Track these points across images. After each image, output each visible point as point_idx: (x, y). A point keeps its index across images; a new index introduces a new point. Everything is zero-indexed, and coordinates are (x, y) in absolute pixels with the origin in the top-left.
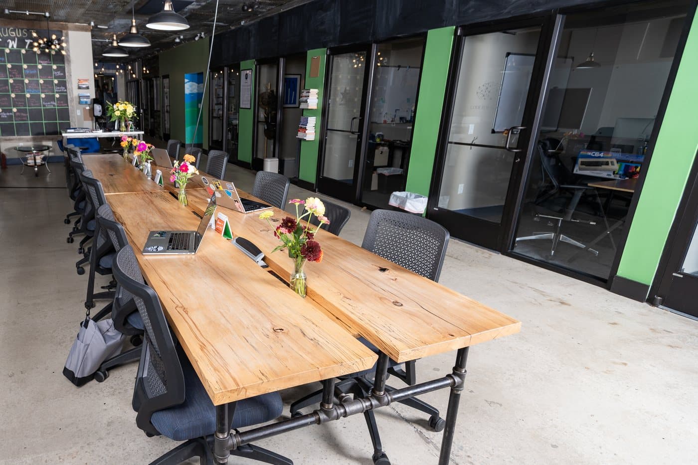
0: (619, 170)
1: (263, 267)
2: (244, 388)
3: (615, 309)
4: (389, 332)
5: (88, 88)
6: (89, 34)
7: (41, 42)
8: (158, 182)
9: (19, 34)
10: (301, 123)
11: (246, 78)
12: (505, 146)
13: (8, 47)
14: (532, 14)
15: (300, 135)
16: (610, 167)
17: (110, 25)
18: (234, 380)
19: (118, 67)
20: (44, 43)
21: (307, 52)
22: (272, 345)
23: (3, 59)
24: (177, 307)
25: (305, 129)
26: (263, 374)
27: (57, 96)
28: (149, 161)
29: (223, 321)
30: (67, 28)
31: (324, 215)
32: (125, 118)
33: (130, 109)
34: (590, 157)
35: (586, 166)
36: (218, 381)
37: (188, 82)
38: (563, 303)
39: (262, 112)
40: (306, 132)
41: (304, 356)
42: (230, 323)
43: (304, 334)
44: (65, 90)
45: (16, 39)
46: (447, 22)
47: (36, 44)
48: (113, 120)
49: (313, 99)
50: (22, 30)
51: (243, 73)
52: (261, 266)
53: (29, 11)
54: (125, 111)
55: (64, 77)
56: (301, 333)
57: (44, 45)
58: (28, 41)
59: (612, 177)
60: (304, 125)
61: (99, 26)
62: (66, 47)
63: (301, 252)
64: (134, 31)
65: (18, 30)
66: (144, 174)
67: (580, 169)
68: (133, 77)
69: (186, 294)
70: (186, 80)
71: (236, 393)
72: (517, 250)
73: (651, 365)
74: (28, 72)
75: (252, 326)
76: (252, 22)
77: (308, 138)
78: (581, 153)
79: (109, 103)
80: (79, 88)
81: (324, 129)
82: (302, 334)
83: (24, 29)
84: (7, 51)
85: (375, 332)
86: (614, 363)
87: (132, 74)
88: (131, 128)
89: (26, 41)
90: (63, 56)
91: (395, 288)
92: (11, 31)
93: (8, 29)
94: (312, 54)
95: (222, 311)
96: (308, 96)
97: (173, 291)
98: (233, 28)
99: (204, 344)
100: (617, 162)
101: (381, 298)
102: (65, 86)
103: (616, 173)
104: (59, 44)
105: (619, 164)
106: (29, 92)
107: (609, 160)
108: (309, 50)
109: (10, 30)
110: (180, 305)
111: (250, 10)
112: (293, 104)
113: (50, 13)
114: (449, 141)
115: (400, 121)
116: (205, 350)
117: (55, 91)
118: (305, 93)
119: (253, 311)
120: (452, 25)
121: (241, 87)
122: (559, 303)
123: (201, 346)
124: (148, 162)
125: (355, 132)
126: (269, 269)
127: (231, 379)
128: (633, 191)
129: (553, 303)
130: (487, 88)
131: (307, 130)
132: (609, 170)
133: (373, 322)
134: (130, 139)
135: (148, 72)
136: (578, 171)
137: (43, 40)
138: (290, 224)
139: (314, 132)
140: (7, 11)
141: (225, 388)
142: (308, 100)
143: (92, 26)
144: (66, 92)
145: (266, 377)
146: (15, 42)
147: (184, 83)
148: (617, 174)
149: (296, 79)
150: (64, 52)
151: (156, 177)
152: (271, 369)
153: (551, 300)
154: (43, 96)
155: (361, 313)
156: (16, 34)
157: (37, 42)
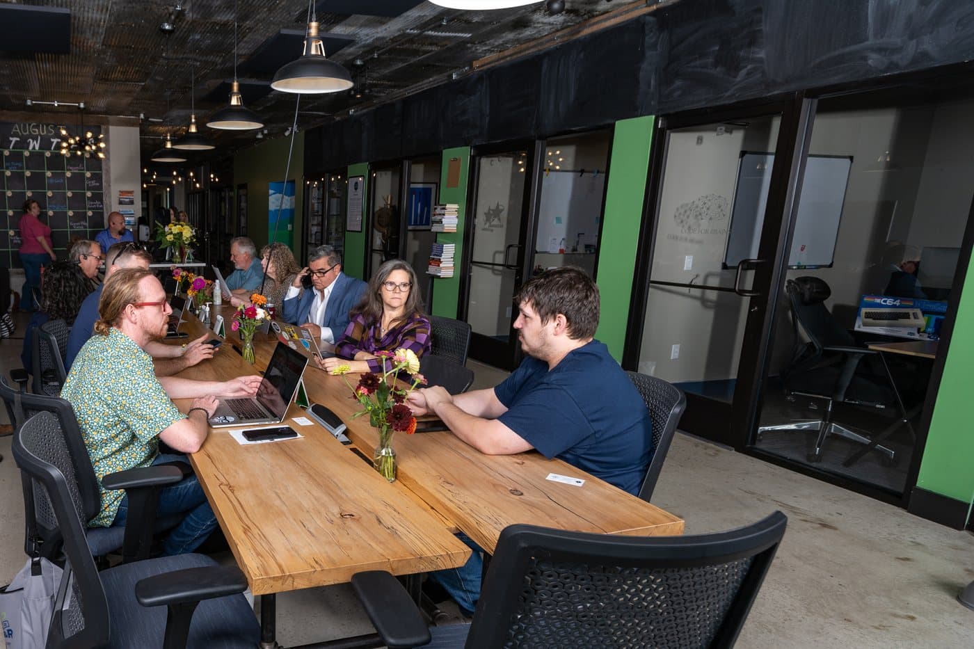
0: (927, 326)
1: (345, 443)
2: (290, 575)
3: (912, 538)
4: (495, 525)
5: (132, 203)
6: (136, 130)
7: (72, 141)
8: (217, 332)
9: (43, 132)
10: (433, 253)
11: (356, 189)
12: (733, 287)
13: (28, 148)
14: (766, 97)
15: (432, 270)
16: (912, 321)
17: (166, 118)
18: (280, 566)
19: (175, 173)
20: (76, 143)
21: (442, 152)
22: (335, 532)
23: (20, 165)
24: (221, 484)
25: (439, 261)
26: (317, 562)
27: (90, 213)
28: (208, 304)
29: (278, 502)
30: (108, 123)
31: (419, 372)
32: (180, 243)
33: (188, 232)
34: (880, 306)
35: (874, 319)
36: (260, 567)
37: (274, 194)
38: (824, 525)
39: (378, 238)
40: (441, 265)
41: (373, 544)
42: (286, 506)
43: (380, 521)
44: (101, 206)
45: (39, 138)
46: (643, 111)
47: (65, 145)
48: (162, 247)
49: (451, 220)
50: (47, 126)
51: (351, 182)
52: (342, 442)
53: (58, 102)
54: (180, 234)
55: (100, 187)
56: (376, 520)
57: (76, 146)
58: (55, 141)
59: (917, 336)
60: (437, 255)
61: (150, 119)
62: (104, 148)
63: (387, 419)
64: (193, 129)
65: (43, 127)
66: (200, 321)
67: (865, 325)
68: (196, 187)
69: (236, 471)
70: (271, 192)
71: (281, 582)
72: (762, 446)
73: (956, 622)
74: (51, 181)
75: (313, 509)
76: (365, 111)
77: (443, 274)
78: (865, 299)
79: (159, 224)
80: (121, 203)
81: (466, 261)
82: (377, 522)
83: (49, 124)
84: (26, 153)
85: (476, 525)
86: (895, 615)
87: (195, 183)
88: (188, 258)
89: (52, 140)
90: (100, 160)
91: (518, 473)
92: (34, 127)
93: (30, 125)
94: (448, 154)
95: (279, 492)
96: (444, 215)
97: (220, 467)
98: (338, 119)
99: (248, 527)
100: (923, 315)
101: (494, 485)
102: (101, 201)
103: (922, 330)
104: (95, 144)
105: (926, 318)
106: (52, 209)
107: (911, 311)
108: (445, 149)
109: (31, 126)
110: (225, 482)
111: (359, 96)
112: (425, 225)
113: (85, 104)
114: (652, 279)
115: (586, 251)
116: (249, 533)
117: (88, 206)
118: (439, 209)
119: (317, 492)
120: (650, 114)
121: (349, 201)
122: (819, 525)
123: (244, 528)
124: (206, 305)
125: (512, 266)
126: (353, 446)
127: (276, 566)
128: (934, 357)
129: (808, 525)
130: (705, 204)
131: (441, 262)
132: (911, 326)
133: (476, 513)
134: (184, 274)
135: (217, 180)
136: (862, 326)
137: (74, 139)
138: (370, 382)
139: (452, 265)
140: (29, 102)
141: (267, 573)
142: (443, 220)
143: (142, 119)
144: (102, 209)
145: (320, 565)
146: (37, 142)
147: (267, 195)
148: (924, 332)
149: (431, 189)
150: (101, 155)
151: (216, 326)
152: (329, 557)
153: (806, 521)
154: (70, 213)
155: (462, 501)
156: (39, 131)
157: (67, 141)
